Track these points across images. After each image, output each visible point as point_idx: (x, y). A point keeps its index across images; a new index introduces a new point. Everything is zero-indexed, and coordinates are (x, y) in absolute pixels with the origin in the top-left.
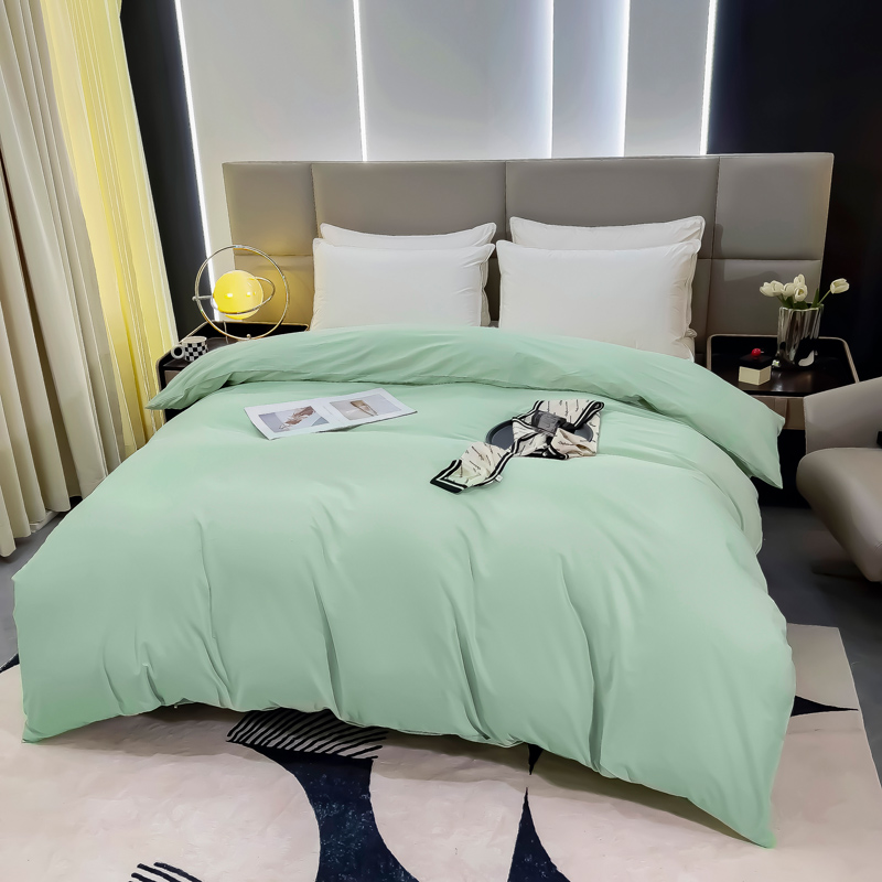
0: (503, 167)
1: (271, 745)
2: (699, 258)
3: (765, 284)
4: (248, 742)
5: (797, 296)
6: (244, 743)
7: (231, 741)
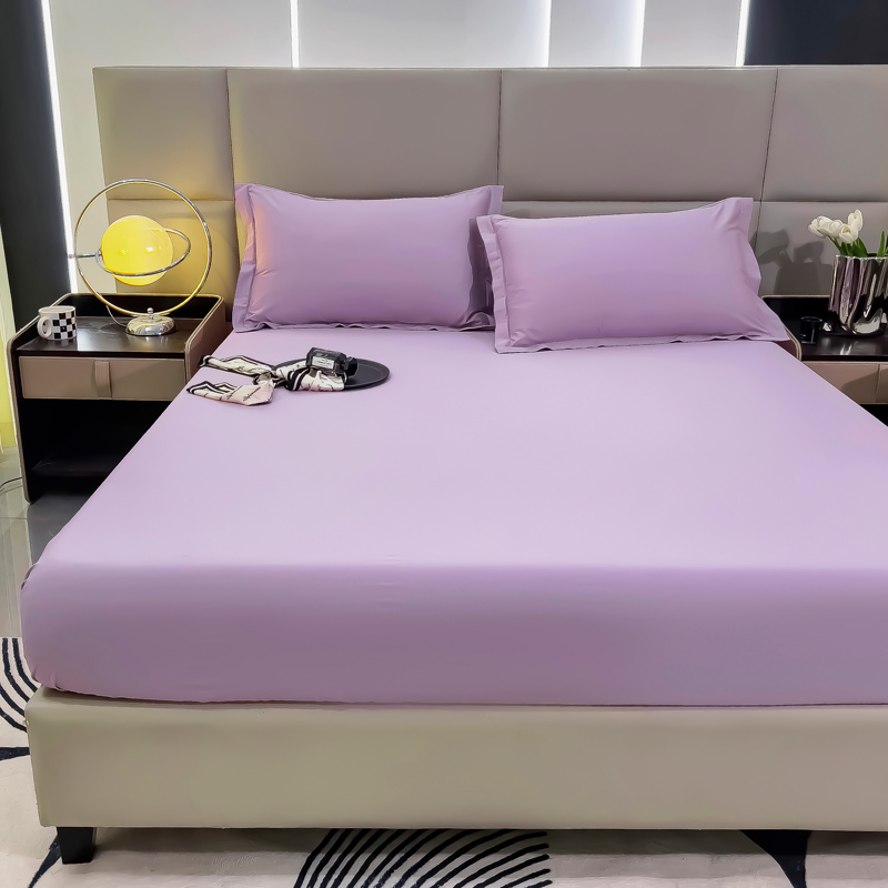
0: (499, 77)
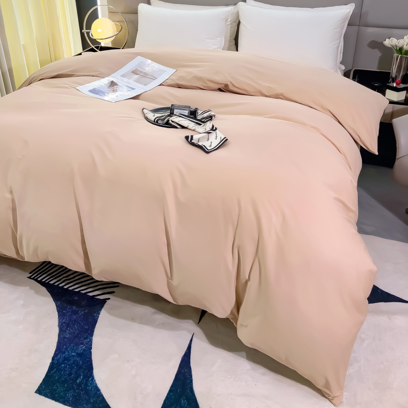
1: (51, 282)
2: (349, 25)
3: (387, 39)
4: (39, 279)
5: (405, 46)
6: (36, 280)
7: (30, 278)
